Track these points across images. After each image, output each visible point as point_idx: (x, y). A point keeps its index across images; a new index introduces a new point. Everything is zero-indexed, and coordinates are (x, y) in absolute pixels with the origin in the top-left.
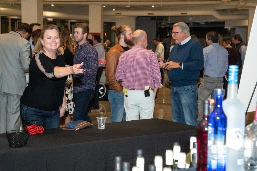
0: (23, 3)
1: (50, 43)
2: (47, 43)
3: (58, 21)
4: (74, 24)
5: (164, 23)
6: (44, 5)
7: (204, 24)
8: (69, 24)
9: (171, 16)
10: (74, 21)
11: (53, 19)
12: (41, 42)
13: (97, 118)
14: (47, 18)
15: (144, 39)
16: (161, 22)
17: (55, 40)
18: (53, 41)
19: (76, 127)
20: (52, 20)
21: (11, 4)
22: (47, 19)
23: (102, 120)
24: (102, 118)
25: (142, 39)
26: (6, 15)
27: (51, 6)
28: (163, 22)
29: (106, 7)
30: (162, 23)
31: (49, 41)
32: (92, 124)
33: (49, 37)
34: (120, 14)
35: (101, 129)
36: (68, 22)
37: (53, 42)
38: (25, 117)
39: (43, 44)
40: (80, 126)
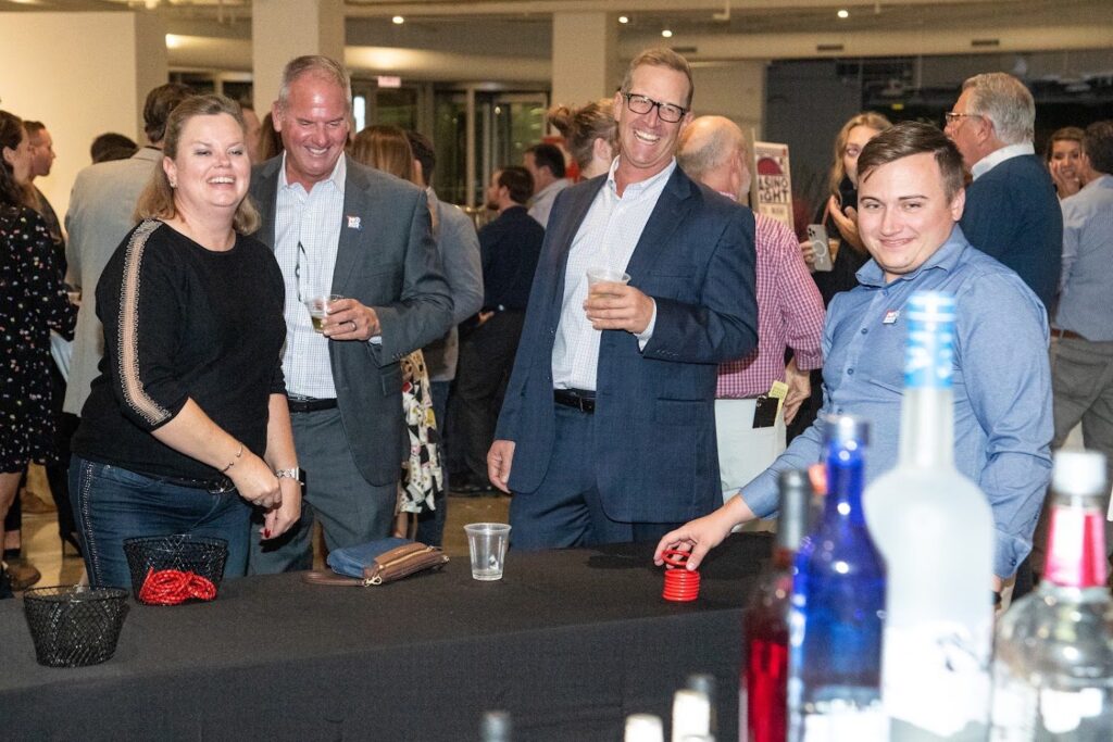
0: (260, 15)
1: (207, 177)
2: (195, 176)
3: (424, 90)
4: (491, 103)
5: (897, 86)
6: (349, 20)
7: (1086, 87)
8: (470, 99)
9: (926, 57)
10: (491, 87)
11: (403, 82)
12: (165, 175)
13: (467, 527)
14: (374, 77)
15: (729, 161)
16: (882, 83)
17: (229, 160)
18: (221, 166)
19: (369, 572)
20: (395, 83)
21: (221, 19)
22: (376, 82)
23: (488, 539)
24: (488, 530)
25: (721, 160)
26: (207, 67)
27: (391, 22)
28: (893, 82)
29: (630, 20)
30: (888, 87)
31: (202, 164)
32: (446, 558)
33: (203, 148)
34: (693, 50)
35: (487, 579)
36: (464, 92)
37: (221, 171)
38: (92, 518)
39: (175, 178)
40: (387, 565)
